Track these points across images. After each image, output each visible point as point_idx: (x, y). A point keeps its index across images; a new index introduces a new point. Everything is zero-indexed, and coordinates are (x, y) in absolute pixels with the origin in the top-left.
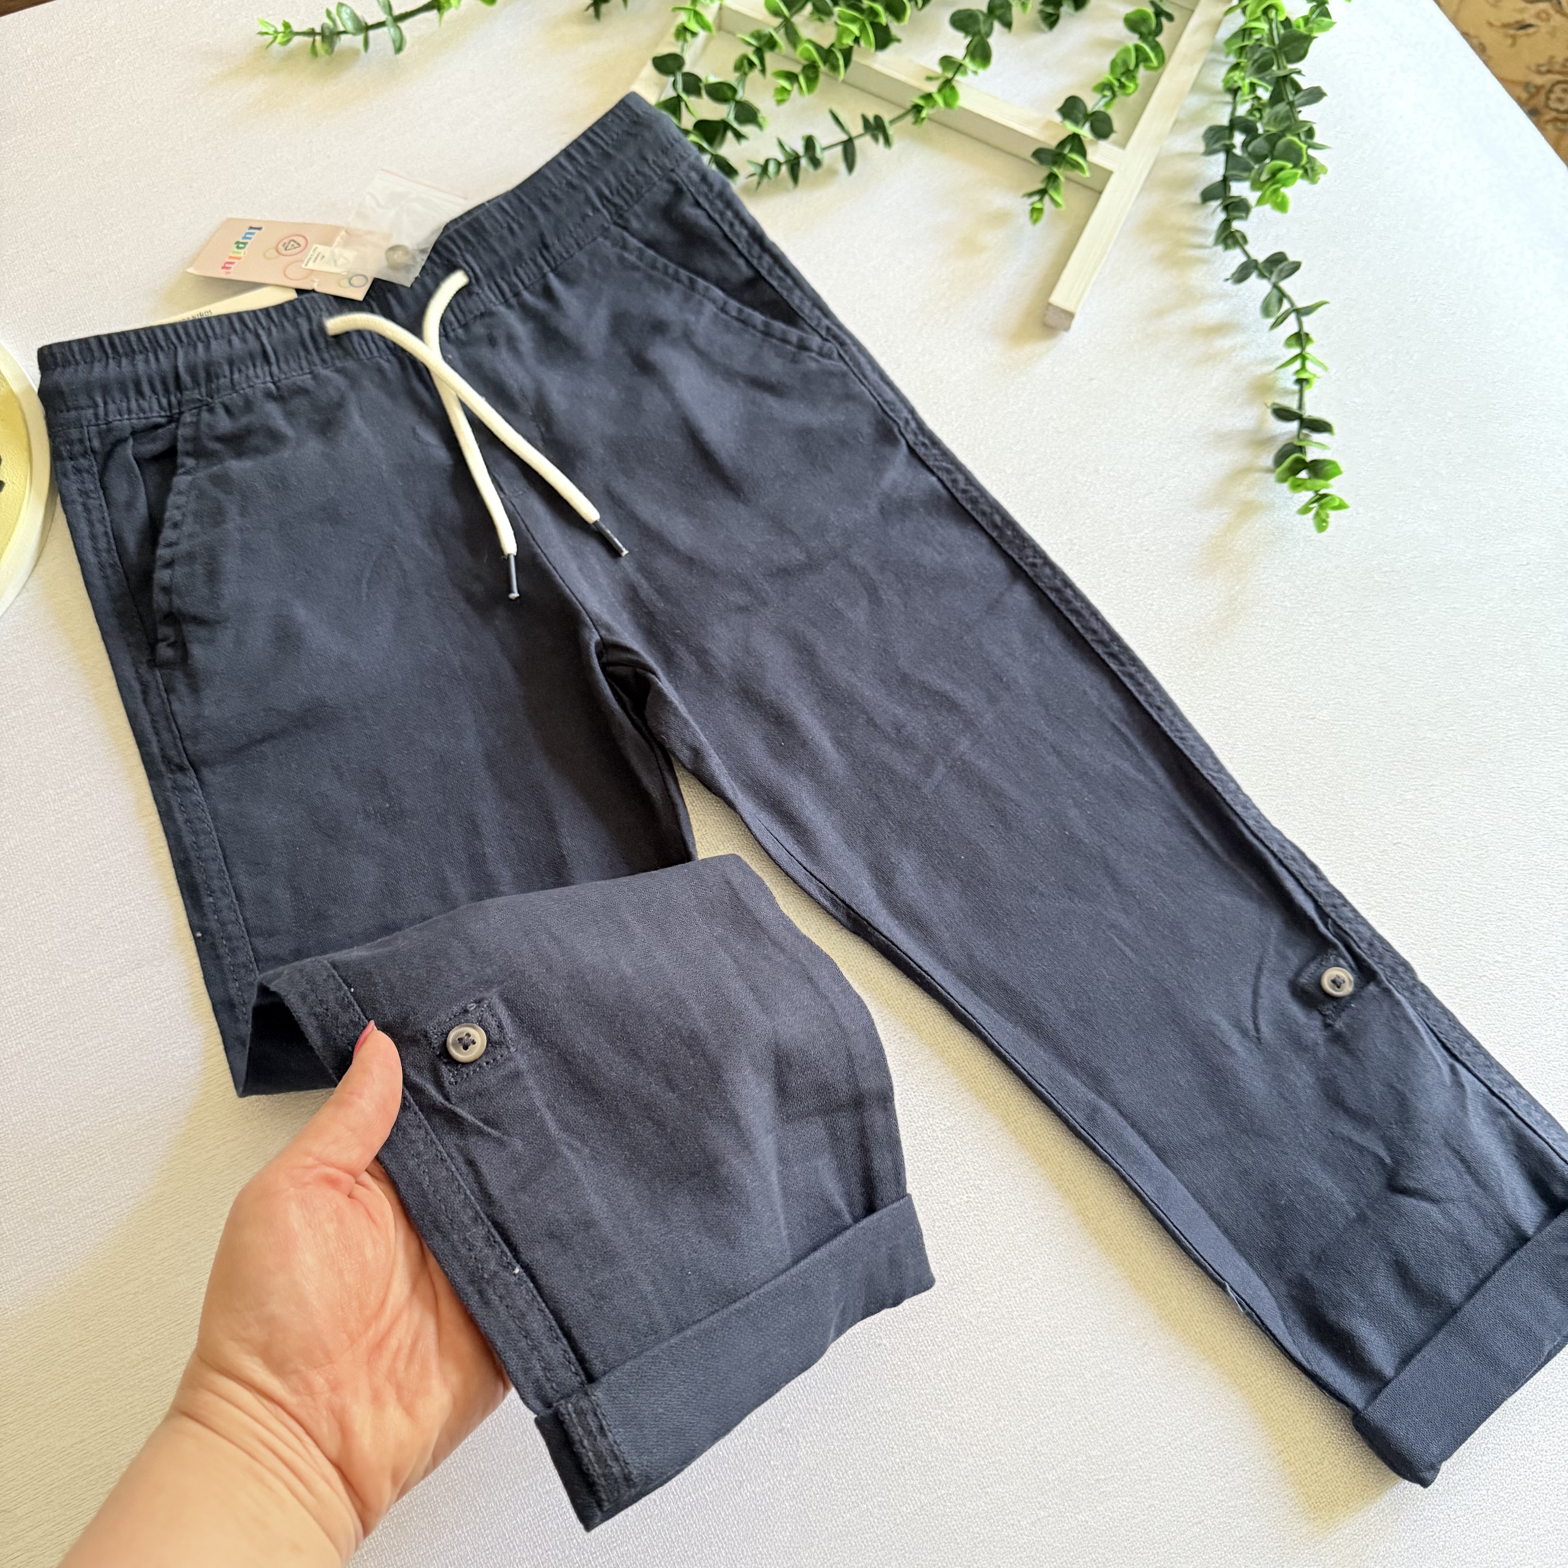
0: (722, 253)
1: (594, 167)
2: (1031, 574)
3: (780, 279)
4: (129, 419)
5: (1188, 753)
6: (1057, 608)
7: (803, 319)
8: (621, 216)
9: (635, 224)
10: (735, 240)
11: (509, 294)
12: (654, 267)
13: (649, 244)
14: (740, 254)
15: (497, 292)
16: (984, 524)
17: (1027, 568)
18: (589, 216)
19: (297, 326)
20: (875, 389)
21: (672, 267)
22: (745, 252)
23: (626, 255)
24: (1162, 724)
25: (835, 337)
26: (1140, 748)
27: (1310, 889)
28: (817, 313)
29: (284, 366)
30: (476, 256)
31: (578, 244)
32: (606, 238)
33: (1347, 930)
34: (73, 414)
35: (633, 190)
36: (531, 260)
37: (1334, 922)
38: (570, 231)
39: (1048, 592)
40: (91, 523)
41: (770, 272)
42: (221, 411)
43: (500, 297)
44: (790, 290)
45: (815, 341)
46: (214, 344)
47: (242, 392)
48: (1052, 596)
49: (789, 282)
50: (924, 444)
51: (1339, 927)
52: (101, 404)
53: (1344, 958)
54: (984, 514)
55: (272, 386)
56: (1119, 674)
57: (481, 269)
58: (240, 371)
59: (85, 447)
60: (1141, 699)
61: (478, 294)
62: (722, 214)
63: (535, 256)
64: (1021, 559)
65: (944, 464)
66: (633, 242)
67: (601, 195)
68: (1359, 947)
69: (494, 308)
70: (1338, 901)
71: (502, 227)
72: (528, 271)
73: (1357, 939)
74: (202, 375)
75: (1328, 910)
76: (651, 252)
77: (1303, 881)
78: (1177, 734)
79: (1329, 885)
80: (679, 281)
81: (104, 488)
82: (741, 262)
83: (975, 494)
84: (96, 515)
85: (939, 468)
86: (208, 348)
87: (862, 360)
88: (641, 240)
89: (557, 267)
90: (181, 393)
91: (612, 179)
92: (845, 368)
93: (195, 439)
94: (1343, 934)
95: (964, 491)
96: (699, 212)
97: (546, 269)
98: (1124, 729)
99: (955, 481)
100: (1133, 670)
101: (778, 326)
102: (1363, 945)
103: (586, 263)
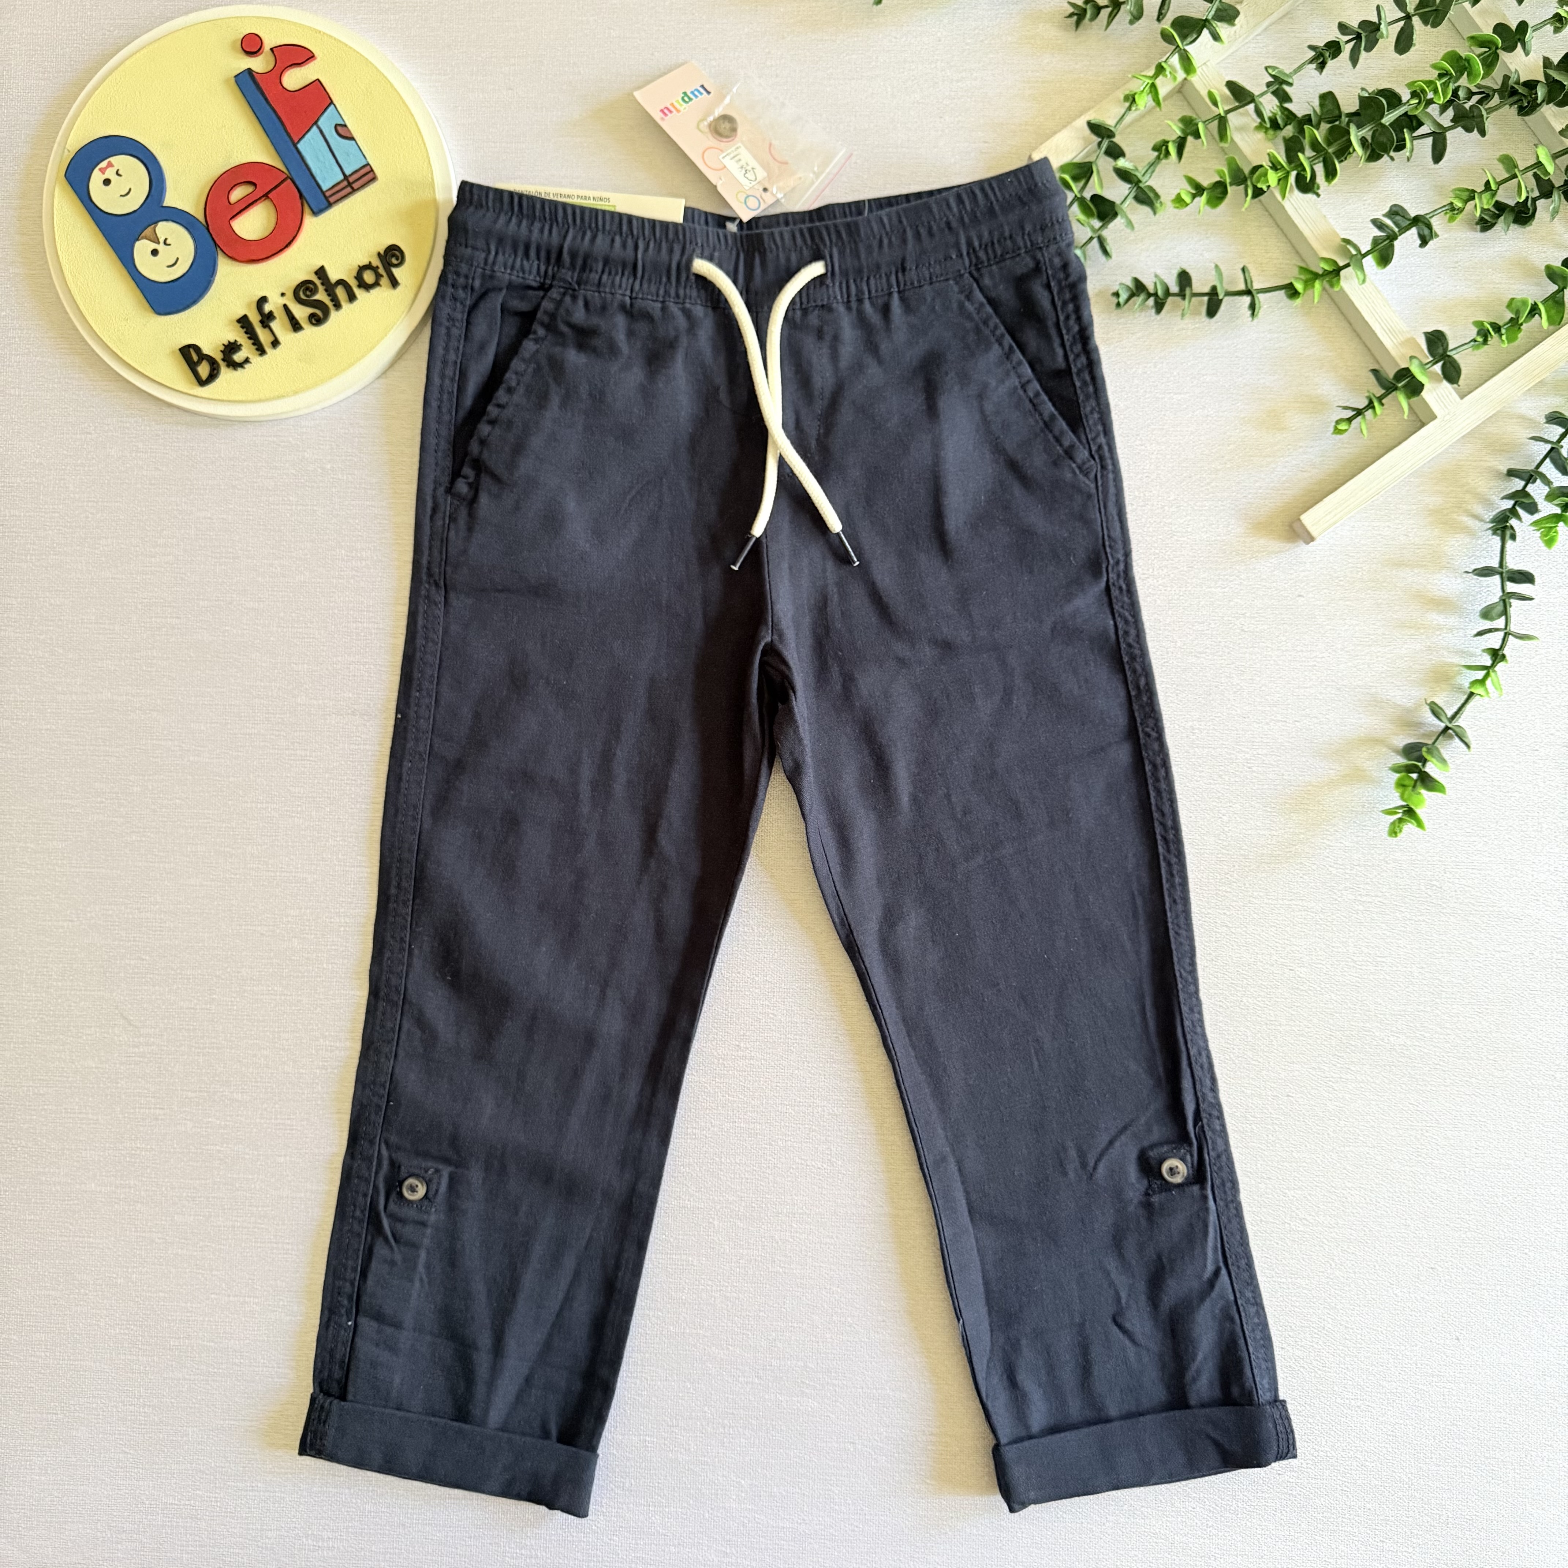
0: (1048, 338)
1: (976, 217)
2: (1142, 741)
3: (1085, 383)
4: (510, 274)
5: (1173, 947)
6: (1146, 780)
7: (1085, 429)
8: (978, 270)
9: (987, 281)
10: (1064, 332)
11: (853, 298)
12: (985, 323)
13: (991, 301)
14: (1063, 345)
15: (844, 290)
16: (1130, 679)
17: (1141, 735)
18: (951, 258)
19: (671, 251)
20: (1107, 522)
21: (1002, 329)
22: (1068, 344)
23: (967, 304)
24: (1169, 914)
25: (1102, 458)
26: (1141, 922)
27: (1199, 1094)
28: (1100, 428)
29: (645, 286)
30: (842, 253)
31: (931, 278)
32: (957, 283)
33: (1208, 1137)
34: (469, 251)
35: (999, 253)
36: (886, 275)
37: (1203, 1127)
38: (930, 264)
39: (1147, 762)
40: (446, 349)
41: (1079, 372)
42: (581, 303)
43: (845, 296)
44: (1087, 397)
45: (1082, 454)
46: (600, 236)
47: (603, 295)
48: (1148, 768)
49: (1091, 389)
50: (1120, 588)
51: (1204, 1132)
52: (493, 253)
53: (1192, 1156)
54: (1134, 671)
55: (627, 299)
56: (1161, 858)
57: (840, 266)
58: (610, 273)
59: (467, 283)
60: (1166, 886)
61: (828, 286)
62: (1065, 304)
63: (891, 273)
64: (1141, 724)
65: (1127, 614)
66: (979, 296)
67: (970, 244)
68: (1209, 1154)
69: (835, 305)
70: (1216, 1113)
71: (874, 237)
72: (879, 285)
73: (1210, 1147)
74: (579, 262)
75: (1203, 1115)
76: (989, 309)
77: (1198, 1087)
78: (1176, 928)
79: (1217, 1098)
80: (1000, 344)
81: (468, 323)
82: (1060, 352)
83: (1137, 652)
84: (454, 343)
85: (1120, 615)
86: (594, 238)
87: (1112, 490)
88: (986, 297)
89: (904, 290)
90: (558, 268)
91: (986, 234)
92: (1094, 491)
93: (553, 316)
94: (1203, 1137)
95: (1130, 646)
96: (1046, 293)
97: (895, 289)
98: (1139, 902)
99: (1126, 633)
100: (1174, 860)
101: (1061, 424)
102: (1212, 1153)
103: (929, 299)
